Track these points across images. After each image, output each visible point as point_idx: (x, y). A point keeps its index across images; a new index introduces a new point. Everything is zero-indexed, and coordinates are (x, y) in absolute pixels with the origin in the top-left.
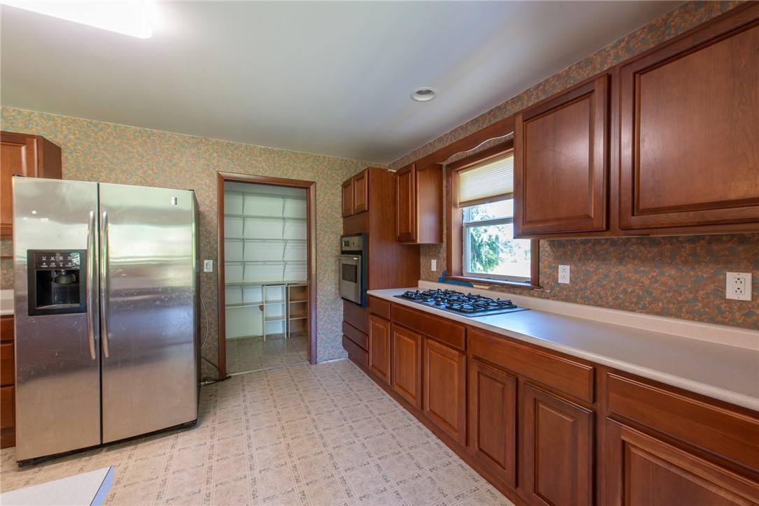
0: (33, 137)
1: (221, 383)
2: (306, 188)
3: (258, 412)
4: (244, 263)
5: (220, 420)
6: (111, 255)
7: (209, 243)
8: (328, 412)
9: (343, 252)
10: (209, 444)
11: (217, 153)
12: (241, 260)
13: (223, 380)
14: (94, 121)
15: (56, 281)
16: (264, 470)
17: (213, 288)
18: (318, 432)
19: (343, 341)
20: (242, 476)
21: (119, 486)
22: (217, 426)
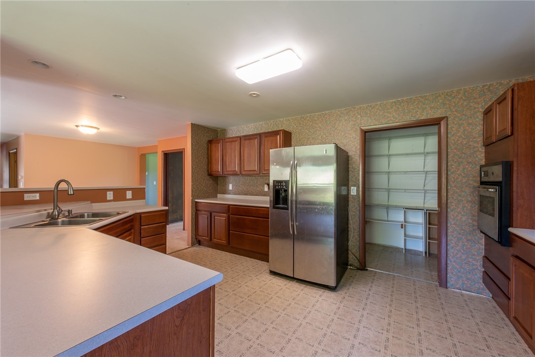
0: (281, 130)
1: (360, 271)
2: (437, 124)
3: (375, 302)
4: (388, 190)
5: (350, 294)
6: (298, 183)
7: (355, 175)
8: (439, 336)
9: (482, 183)
10: (337, 305)
11: (360, 115)
12: (387, 188)
13: (361, 270)
14: (302, 116)
15: (281, 194)
16: (363, 344)
17: (357, 206)
18: (420, 346)
19: (483, 276)
20: (347, 338)
21: (293, 301)
22: (346, 297)
